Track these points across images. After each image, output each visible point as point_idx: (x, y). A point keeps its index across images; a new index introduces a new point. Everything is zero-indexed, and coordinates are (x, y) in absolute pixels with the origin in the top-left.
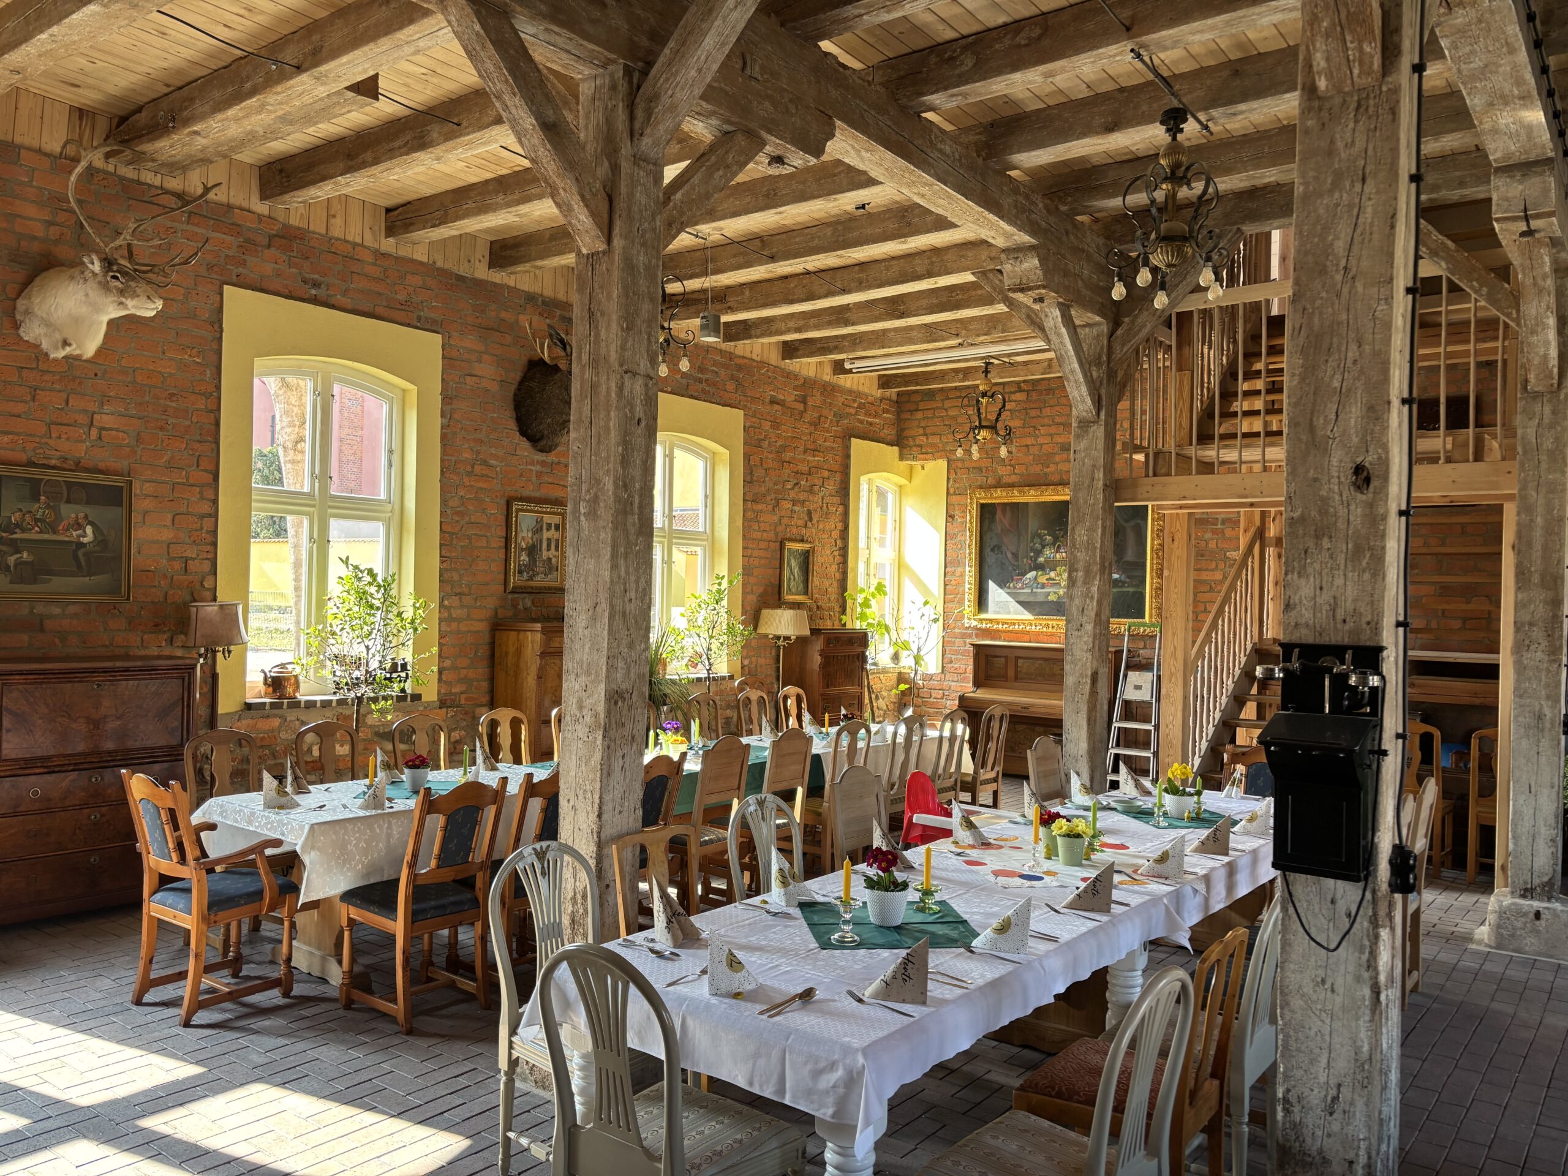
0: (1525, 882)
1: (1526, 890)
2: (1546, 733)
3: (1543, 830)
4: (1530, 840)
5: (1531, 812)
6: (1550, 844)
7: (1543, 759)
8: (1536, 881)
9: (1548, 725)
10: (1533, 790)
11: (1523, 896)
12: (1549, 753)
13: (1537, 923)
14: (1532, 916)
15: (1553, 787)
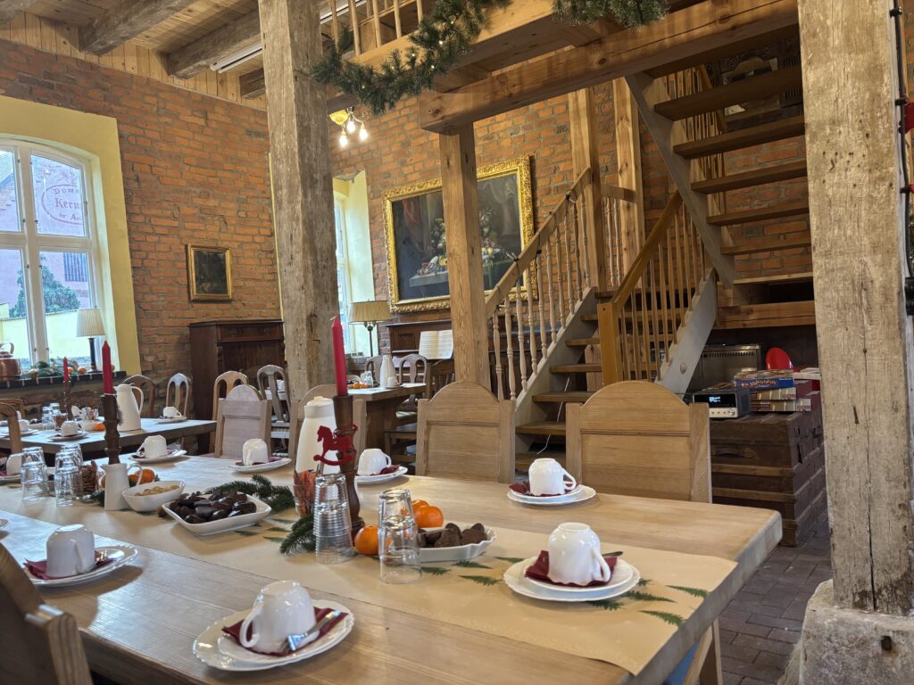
0: (861, 581)
1: (863, 594)
2: (877, 314)
3: (885, 487)
4: (865, 506)
5: (862, 456)
6: (900, 512)
7: (875, 361)
8: (881, 579)
9: (878, 298)
10: (861, 418)
11: (860, 606)
12: (885, 348)
13: (888, 660)
14: (876, 646)
15: (896, 410)
